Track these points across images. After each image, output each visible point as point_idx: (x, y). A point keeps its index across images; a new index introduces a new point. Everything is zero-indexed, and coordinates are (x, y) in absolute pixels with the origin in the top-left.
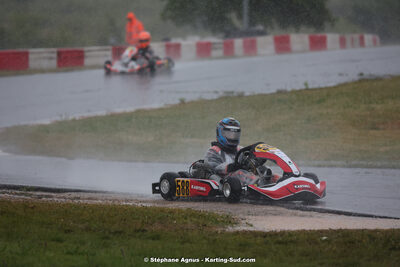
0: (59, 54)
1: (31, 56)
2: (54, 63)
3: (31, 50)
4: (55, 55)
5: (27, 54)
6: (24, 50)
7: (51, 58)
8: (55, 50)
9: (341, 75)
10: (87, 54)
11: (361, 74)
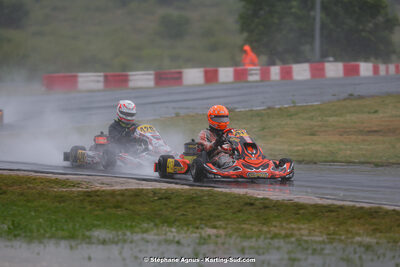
0: (106, 77)
1: (80, 80)
2: (101, 86)
3: (80, 74)
4: (102, 79)
5: (76, 77)
6: (73, 74)
7: (98, 81)
8: (102, 74)
9: (334, 95)
10: (131, 78)
11: (351, 95)
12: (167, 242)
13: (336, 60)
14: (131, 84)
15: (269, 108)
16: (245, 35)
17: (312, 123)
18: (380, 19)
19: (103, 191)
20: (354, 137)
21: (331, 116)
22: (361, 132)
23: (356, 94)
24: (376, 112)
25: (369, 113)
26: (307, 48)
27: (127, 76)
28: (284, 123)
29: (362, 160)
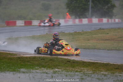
0: (25, 22)
1: (17, 23)
2: (23, 25)
4: (24, 22)
5: (16, 22)
6: (15, 21)
7: (23, 23)
8: (24, 21)
9: (95, 28)
10: (33, 22)
11: (100, 28)
12: (43, 73)
13: (96, 18)
14: (33, 24)
15: (75, 32)
16: (68, 9)
17: (88, 37)
18: (109, 5)
19: (24, 57)
20: (101, 41)
21: (94, 35)
22: (103, 40)
23: (102, 28)
24: (108, 34)
25: (106, 34)
26: (87, 14)
27: (31, 22)
28: (80, 37)
29: (104, 48)
